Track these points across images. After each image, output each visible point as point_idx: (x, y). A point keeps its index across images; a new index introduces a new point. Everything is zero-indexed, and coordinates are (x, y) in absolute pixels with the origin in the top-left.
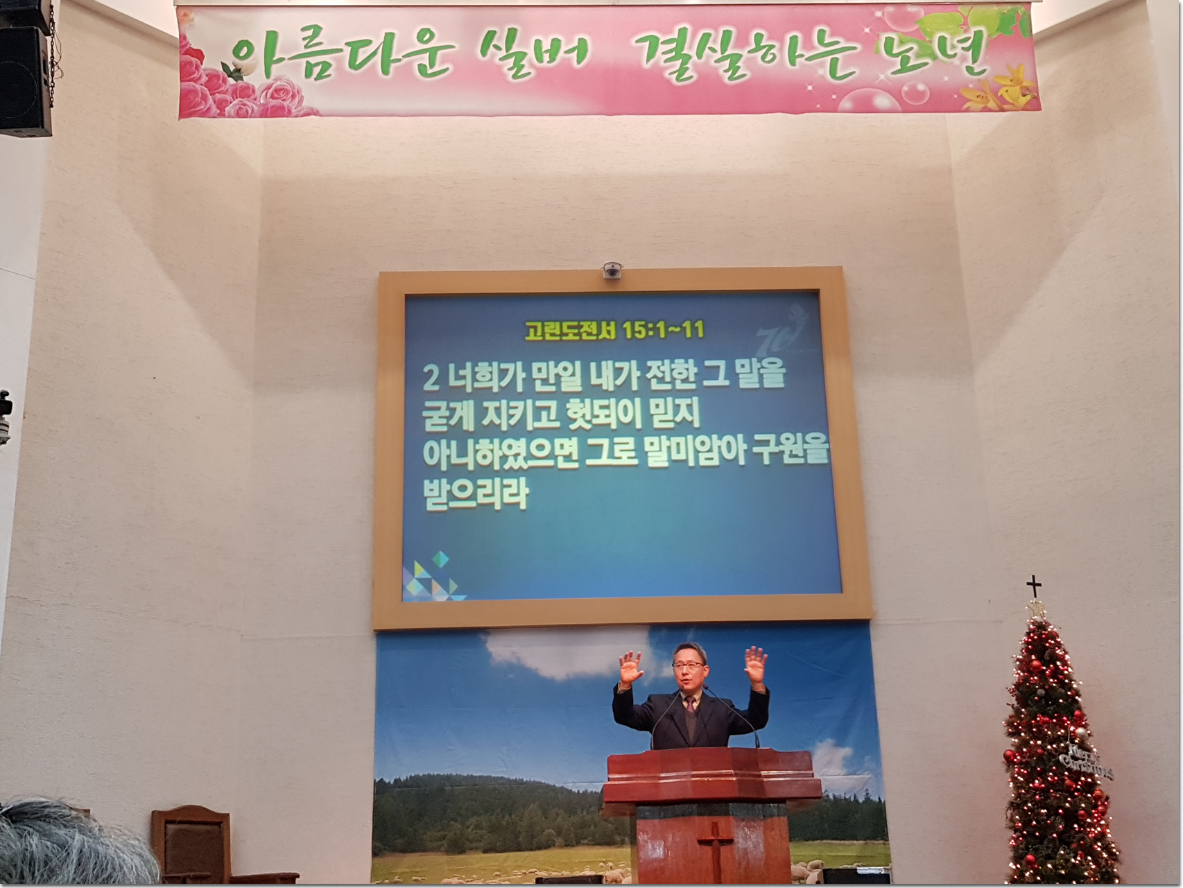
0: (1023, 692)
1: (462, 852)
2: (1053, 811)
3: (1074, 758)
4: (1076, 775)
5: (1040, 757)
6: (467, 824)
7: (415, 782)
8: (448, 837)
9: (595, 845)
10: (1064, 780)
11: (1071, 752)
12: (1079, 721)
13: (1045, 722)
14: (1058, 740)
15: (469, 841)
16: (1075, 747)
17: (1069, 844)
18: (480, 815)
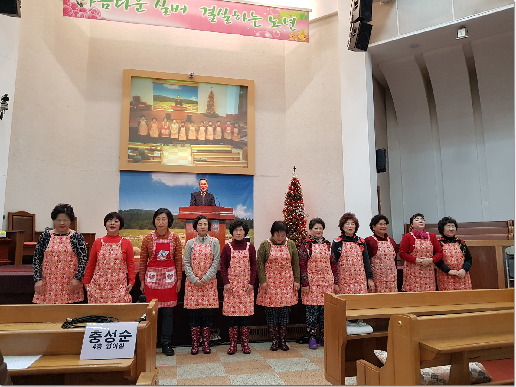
0: (289, 195)
1: (142, 229)
2: (293, 224)
3: (300, 211)
4: (299, 215)
5: (291, 211)
6: (144, 222)
7: (130, 210)
8: (139, 226)
9: (179, 228)
10: (296, 216)
11: (299, 210)
12: (302, 202)
13: (293, 202)
14: (296, 207)
15: (145, 226)
16: (300, 209)
17: (296, 232)
18: (147, 220)
